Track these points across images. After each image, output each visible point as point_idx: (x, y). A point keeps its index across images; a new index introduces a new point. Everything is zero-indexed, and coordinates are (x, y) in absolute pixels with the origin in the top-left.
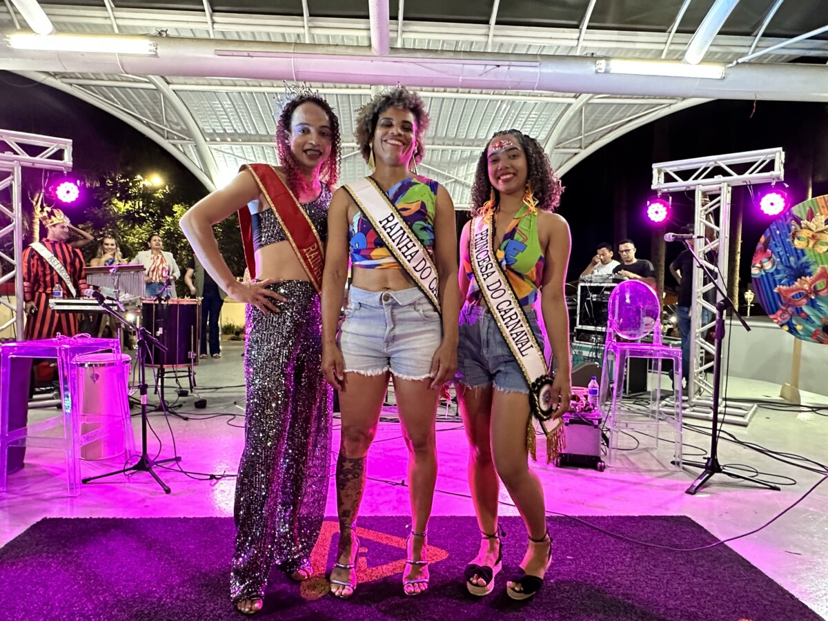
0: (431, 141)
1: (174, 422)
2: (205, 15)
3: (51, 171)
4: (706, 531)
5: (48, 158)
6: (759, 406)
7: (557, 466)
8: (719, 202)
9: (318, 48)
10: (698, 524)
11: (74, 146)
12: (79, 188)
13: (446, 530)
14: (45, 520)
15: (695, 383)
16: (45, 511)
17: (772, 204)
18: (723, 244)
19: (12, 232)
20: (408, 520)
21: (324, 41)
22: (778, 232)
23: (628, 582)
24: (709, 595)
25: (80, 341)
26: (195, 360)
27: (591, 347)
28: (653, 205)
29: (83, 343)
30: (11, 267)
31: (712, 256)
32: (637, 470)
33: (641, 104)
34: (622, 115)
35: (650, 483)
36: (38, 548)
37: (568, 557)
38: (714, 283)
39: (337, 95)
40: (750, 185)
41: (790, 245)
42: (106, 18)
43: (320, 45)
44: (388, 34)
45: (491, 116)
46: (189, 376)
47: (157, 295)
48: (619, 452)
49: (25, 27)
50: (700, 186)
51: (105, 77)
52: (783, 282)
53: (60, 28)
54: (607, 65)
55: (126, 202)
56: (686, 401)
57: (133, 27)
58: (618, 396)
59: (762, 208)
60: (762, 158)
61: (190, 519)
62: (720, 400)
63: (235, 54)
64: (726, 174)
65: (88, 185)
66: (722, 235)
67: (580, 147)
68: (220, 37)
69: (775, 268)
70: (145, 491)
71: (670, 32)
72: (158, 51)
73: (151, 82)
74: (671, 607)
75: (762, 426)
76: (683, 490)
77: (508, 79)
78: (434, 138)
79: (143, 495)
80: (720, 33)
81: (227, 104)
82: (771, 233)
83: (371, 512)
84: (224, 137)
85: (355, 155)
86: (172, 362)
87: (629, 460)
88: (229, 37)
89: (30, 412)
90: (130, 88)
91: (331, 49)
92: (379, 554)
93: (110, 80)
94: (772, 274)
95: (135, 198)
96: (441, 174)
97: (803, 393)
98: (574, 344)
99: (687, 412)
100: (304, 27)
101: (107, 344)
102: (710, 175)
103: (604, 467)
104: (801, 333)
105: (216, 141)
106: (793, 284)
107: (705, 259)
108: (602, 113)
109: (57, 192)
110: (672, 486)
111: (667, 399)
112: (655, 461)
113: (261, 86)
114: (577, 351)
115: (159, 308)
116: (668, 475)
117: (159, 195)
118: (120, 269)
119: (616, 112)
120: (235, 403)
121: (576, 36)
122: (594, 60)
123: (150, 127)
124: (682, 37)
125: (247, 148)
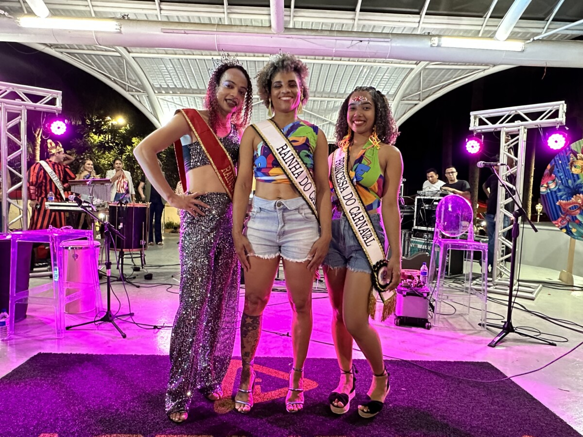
0: (313, 95)
1: (130, 289)
2: (155, 4)
3: (47, 113)
4: (501, 373)
5: (45, 104)
6: (543, 286)
7: (397, 325)
8: (518, 139)
9: (233, 27)
10: (496, 369)
11: (63, 95)
12: (67, 125)
13: (317, 368)
14: (40, 354)
15: (497, 269)
16: (40, 348)
17: (556, 142)
18: (520, 170)
19: (21, 155)
20: (291, 360)
21: (238, 23)
22: (560, 162)
23: (444, 408)
24: (502, 418)
25: (65, 231)
26: (145, 246)
27: (423, 242)
28: (470, 142)
29: (67, 233)
30: (20, 180)
31: (512, 178)
32: (454, 329)
33: (463, 70)
34: (449, 77)
35: (463, 338)
36: (35, 373)
37: (403, 389)
38: (513, 198)
39: (247, 61)
40: (540, 128)
41: (569, 172)
42: (86, 6)
43: (235, 25)
44: (283, 18)
45: (356, 77)
46: (141, 257)
47: (119, 201)
48: (441, 317)
49: (31, 12)
50: (504, 128)
51: (85, 48)
52: (563, 197)
53: (54, 12)
54: (439, 41)
55: (99, 135)
56: (491, 281)
57: (105, 12)
58: (441, 277)
59: (549, 145)
60: (550, 108)
61: (139, 356)
62: (515, 281)
63: (175, 31)
64: (523, 120)
65: (73, 123)
66: (519, 163)
67: (419, 100)
68: (166, 19)
69: (557, 187)
70: (109, 336)
71: (485, 18)
72: (122, 29)
73: (117, 51)
74: (475, 425)
75: (544, 300)
76: (486, 343)
77: (368, 50)
78: (315, 92)
79: (107, 338)
80: (521, 18)
81: (170, 66)
82: (555, 162)
83: (265, 354)
84: (167, 90)
85: (259, 104)
86: (129, 247)
87: (448, 322)
88: (171, 20)
89: (31, 280)
90: (102, 55)
91: (243, 29)
92: (269, 383)
93: (88, 49)
94: (555, 192)
95: (105, 133)
96: (320, 118)
97: (575, 278)
98: (412, 240)
99: (491, 289)
100: (224, 13)
101: (84, 233)
102: (512, 121)
103: (431, 326)
104: (575, 234)
105: (162, 93)
106: (570, 199)
107: (507, 181)
108: (436, 75)
109: (52, 128)
110: (479, 341)
111: (477, 280)
112: (467, 324)
113: (194, 54)
114: (413, 244)
115: (121, 209)
116: (476, 333)
117: (122, 131)
118: (94, 182)
119: (446, 75)
120: (173, 276)
121: (418, 20)
122: (430, 37)
123: (116, 83)
124: (494, 21)
125: (184, 99)
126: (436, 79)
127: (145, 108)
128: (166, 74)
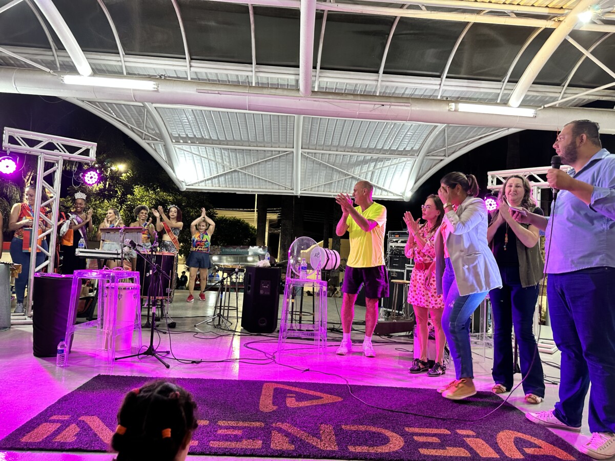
2: (186, 62)
9: (264, 90)
12: (98, 175)
14: (99, 376)
16: (97, 372)
28: (488, 200)
34: (475, 134)
44: (310, 78)
45: (379, 133)
47: (151, 248)
53: (97, 71)
54: (456, 106)
63: (209, 92)
64: (537, 181)
67: (445, 156)
70: (153, 366)
71: (504, 82)
72: (160, 89)
77: (390, 113)
81: (191, 117)
84: (186, 140)
91: (273, 91)
92: (302, 397)
96: (342, 172)
100: (252, 71)
105: (179, 142)
108: (460, 132)
115: (150, 257)
117: (124, 178)
118: (126, 230)
119: (470, 132)
120: (195, 326)
121: (439, 82)
122: (448, 102)
123: (133, 131)
124: (512, 86)
125: (202, 149)
126: (461, 136)
127: (160, 156)
128: (186, 125)
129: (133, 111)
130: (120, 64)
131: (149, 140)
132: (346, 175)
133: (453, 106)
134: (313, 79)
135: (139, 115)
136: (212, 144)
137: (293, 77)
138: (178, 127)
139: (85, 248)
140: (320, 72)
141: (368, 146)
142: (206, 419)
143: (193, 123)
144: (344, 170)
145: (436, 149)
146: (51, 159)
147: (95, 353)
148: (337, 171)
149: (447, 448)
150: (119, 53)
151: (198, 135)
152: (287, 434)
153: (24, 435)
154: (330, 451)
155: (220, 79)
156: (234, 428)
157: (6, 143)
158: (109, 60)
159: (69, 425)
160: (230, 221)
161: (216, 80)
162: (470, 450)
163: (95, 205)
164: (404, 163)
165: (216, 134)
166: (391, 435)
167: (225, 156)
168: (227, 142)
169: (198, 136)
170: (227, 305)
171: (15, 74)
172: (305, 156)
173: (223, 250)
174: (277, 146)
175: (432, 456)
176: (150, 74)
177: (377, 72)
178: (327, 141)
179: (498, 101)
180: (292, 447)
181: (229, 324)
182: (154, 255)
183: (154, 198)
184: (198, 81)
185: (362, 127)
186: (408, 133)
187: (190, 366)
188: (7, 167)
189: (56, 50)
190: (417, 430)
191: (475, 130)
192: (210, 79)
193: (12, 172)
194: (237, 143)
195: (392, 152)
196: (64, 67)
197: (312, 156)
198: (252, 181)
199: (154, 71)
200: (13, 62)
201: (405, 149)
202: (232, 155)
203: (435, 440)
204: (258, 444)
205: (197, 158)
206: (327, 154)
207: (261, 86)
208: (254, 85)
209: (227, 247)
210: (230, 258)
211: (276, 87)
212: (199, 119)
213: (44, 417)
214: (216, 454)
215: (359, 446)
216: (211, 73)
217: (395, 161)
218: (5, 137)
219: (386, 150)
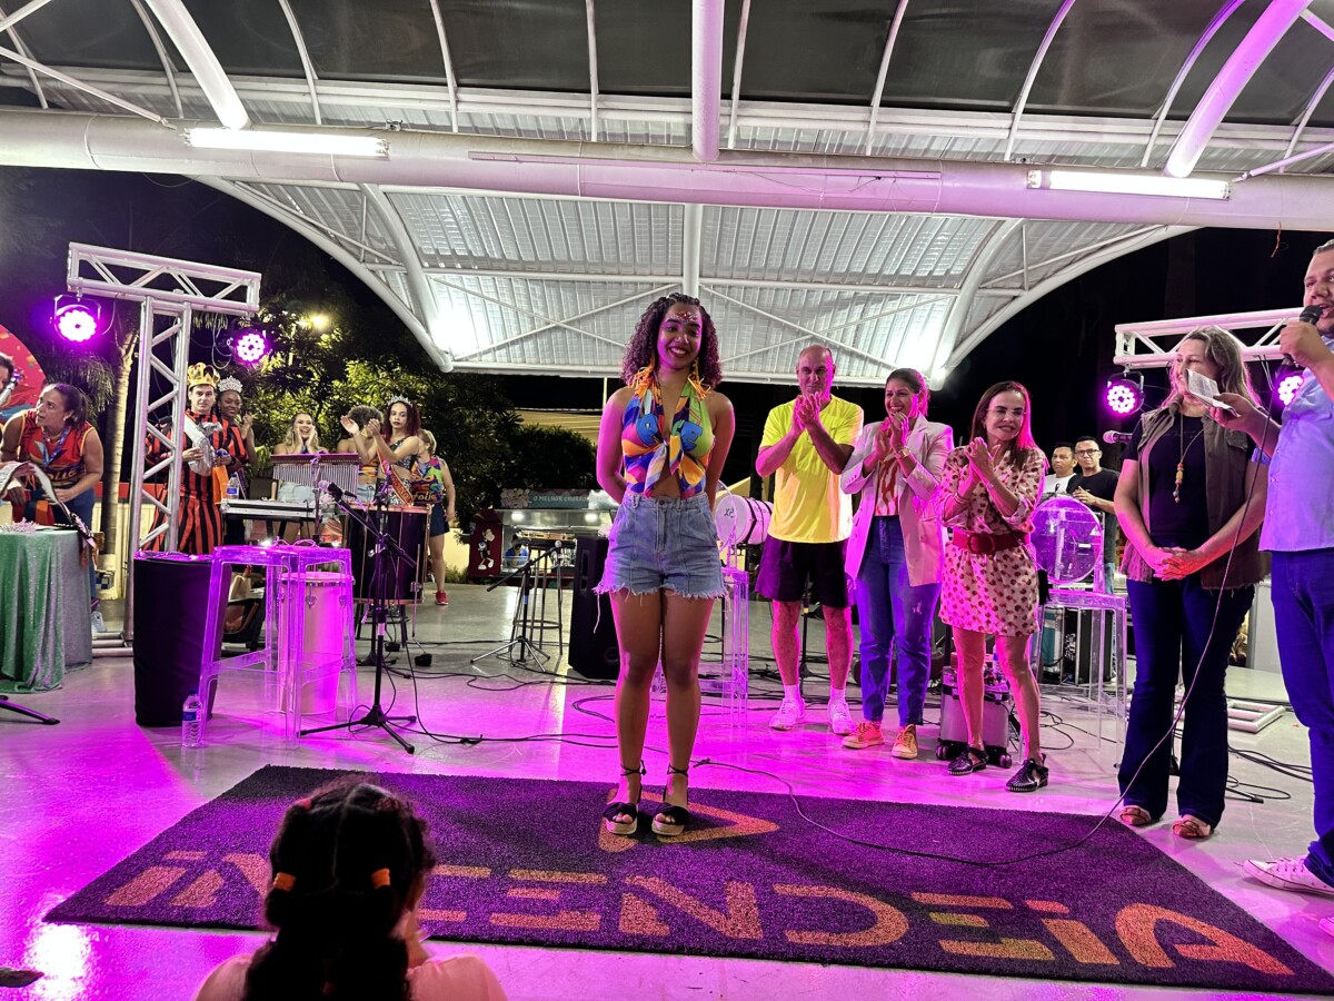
2: (447, 92)
9: (614, 149)
12: (265, 341)
14: (268, 768)
16: (264, 759)
28: (1115, 388)
34: (1088, 239)
40: (1264, 362)
42: (304, 94)
44: (716, 120)
45: (873, 238)
54: (1043, 178)
63: (497, 157)
67: (1022, 288)
71: (1157, 119)
72: (391, 153)
75: (1279, 735)
77: (894, 196)
81: (461, 213)
84: (451, 261)
88: (480, 124)
90: (319, 188)
95: (287, 348)
96: (790, 327)
100: (590, 109)
103: (1011, 763)
105: (438, 267)
108: (1057, 234)
117: (324, 344)
119: (1080, 234)
120: (472, 662)
121: (1006, 123)
122: (1026, 169)
123: (341, 245)
124: (1176, 127)
125: (486, 281)
126: (1058, 242)
127: (397, 298)
128: (452, 229)
129: (338, 201)
130: (307, 99)
131: (373, 262)
132: (800, 333)
133: (1037, 177)
134: (724, 121)
135: (352, 209)
136: (507, 270)
137: (679, 119)
138: (434, 234)
139: (241, 497)
140: (739, 107)
141: (848, 269)
142: (485, 866)
143: (466, 224)
144: (795, 322)
145: (1002, 272)
146: (167, 308)
147: (260, 719)
148: (778, 324)
149: (1003, 940)
150: (305, 77)
151: (476, 251)
152: (655, 901)
153: (111, 892)
154: (746, 940)
155: (521, 128)
156: (543, 885)
157: (73, 277)
158: (282, 92)
159: (202, 873)
160: (550, 435)
161: (512, 130)
162: (1055, 945)
163: (266, 402)
164: (931, 304)
165: (514, 248)
166: (879, 908)
167: (535, 295)
168: (538, 266)
169: (478, 253)
170: (538, 617)
171: (89, 128)
172: (709, 293)
173: (535, 498)
174: (647, 272)
175: (969, 956)
176: (373, 120)
177: (867, 103)
178: (755, 259)
179: (1144, 164)
180: (664, 930)
181: (542, 659)
182: (384, 512)
183: (389, 388)
184: (475, 133)
185: (835, 227)
186: (939, 238)
187: (457, 748)
188: (78, 326)
189: (173, 73)
190: (939, 899)
191: (1091, 227)
192: (501, 126)
193: (88, 337)
194: (560, 267)
195: (900, 281)
196: (193, 109)
197: (723, 293)
198: (594, 350)
199: (379, 113)
200: (86, 102)
201: (931, 272)
202: (550, 292)
203: (978, 922)
204: (592, 921)
205: (475, 302)
206: (756, 287)
207: (610, 141)
208: (594, 139)
209: (542, 491)
210: (549, 515)
211: (642, 141)
212: (479, 216)
213: (154, 854)
214: (502, 941)
215: (810, 930)
216: (501, 116)
217: (908, 301)
218: (73, 265)
219: (890, 276)
